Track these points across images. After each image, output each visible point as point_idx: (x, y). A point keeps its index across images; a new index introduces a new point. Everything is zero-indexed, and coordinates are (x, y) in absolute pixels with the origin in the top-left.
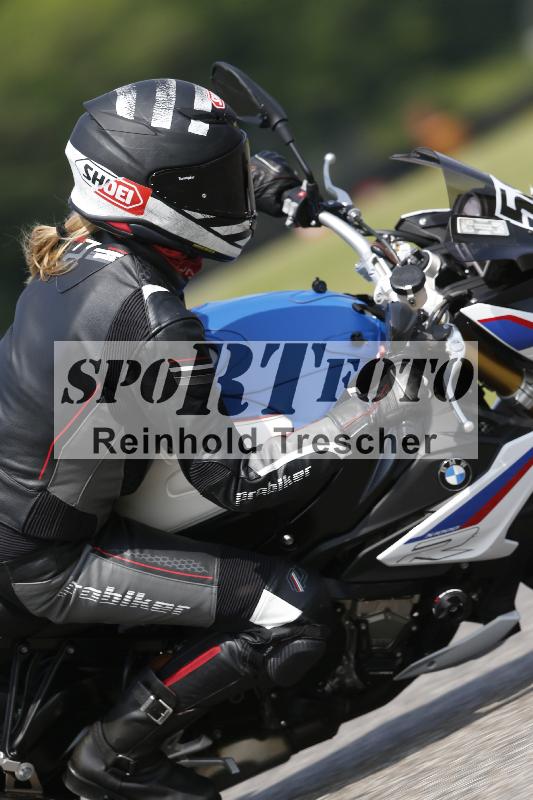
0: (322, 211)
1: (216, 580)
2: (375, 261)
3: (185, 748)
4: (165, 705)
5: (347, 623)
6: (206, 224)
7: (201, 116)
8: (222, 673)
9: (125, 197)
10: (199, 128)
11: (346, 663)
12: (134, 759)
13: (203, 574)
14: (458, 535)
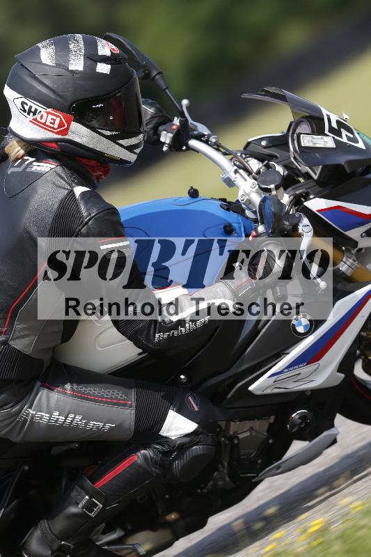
0: (190, 139)
1: (134, 404)
2: (236, 172)
3: (106, 537)
4: (97, 502)
5: (223, 439)
6: (113, 139)
7: (104, 59)
8: (140, 475)
9: (53, 124)
10: (104, 68)
11: (221, 469)
12: (74, 545)
13: (124, 400)
14: (305, 370)
